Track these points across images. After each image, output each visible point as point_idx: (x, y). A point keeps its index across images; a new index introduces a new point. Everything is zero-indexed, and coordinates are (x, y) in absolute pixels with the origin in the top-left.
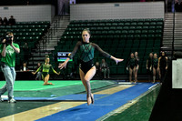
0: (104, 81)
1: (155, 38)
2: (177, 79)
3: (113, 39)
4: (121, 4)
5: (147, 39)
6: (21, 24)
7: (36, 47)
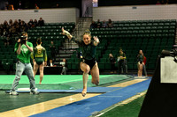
0: (121, 76)
1: (168, 37)
2: (165, 75)
3: (131, 38)
4: (138, 7)
5: (161, 38)
6: (49, 25)
7: (62, 46)
